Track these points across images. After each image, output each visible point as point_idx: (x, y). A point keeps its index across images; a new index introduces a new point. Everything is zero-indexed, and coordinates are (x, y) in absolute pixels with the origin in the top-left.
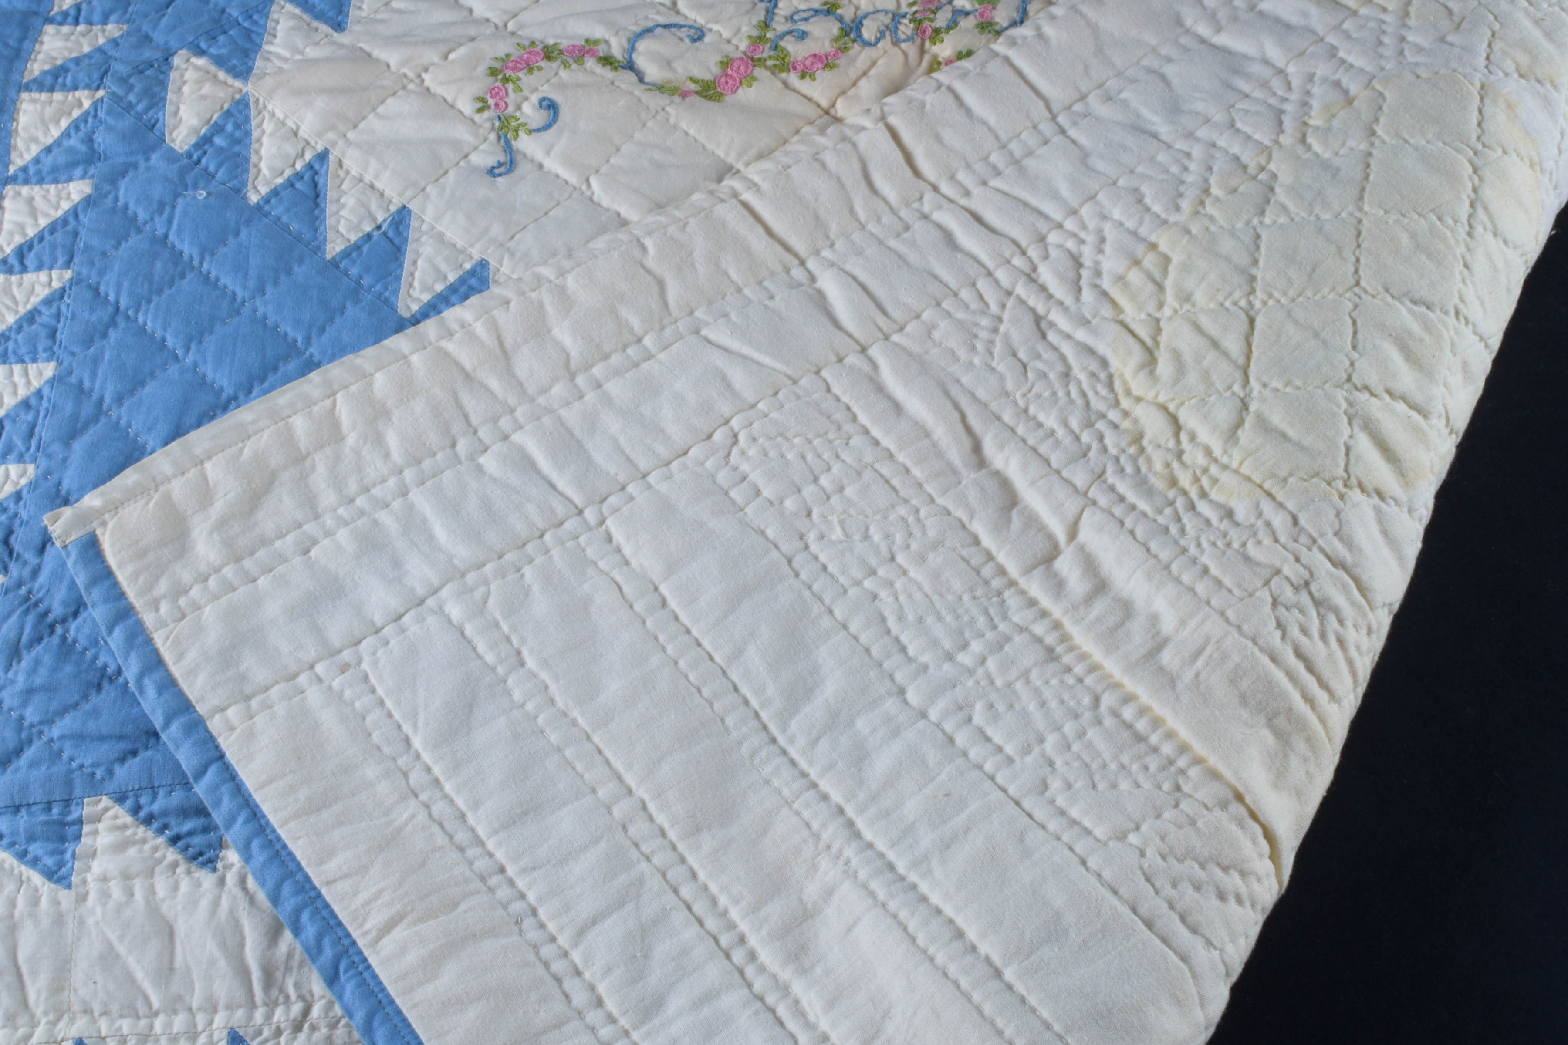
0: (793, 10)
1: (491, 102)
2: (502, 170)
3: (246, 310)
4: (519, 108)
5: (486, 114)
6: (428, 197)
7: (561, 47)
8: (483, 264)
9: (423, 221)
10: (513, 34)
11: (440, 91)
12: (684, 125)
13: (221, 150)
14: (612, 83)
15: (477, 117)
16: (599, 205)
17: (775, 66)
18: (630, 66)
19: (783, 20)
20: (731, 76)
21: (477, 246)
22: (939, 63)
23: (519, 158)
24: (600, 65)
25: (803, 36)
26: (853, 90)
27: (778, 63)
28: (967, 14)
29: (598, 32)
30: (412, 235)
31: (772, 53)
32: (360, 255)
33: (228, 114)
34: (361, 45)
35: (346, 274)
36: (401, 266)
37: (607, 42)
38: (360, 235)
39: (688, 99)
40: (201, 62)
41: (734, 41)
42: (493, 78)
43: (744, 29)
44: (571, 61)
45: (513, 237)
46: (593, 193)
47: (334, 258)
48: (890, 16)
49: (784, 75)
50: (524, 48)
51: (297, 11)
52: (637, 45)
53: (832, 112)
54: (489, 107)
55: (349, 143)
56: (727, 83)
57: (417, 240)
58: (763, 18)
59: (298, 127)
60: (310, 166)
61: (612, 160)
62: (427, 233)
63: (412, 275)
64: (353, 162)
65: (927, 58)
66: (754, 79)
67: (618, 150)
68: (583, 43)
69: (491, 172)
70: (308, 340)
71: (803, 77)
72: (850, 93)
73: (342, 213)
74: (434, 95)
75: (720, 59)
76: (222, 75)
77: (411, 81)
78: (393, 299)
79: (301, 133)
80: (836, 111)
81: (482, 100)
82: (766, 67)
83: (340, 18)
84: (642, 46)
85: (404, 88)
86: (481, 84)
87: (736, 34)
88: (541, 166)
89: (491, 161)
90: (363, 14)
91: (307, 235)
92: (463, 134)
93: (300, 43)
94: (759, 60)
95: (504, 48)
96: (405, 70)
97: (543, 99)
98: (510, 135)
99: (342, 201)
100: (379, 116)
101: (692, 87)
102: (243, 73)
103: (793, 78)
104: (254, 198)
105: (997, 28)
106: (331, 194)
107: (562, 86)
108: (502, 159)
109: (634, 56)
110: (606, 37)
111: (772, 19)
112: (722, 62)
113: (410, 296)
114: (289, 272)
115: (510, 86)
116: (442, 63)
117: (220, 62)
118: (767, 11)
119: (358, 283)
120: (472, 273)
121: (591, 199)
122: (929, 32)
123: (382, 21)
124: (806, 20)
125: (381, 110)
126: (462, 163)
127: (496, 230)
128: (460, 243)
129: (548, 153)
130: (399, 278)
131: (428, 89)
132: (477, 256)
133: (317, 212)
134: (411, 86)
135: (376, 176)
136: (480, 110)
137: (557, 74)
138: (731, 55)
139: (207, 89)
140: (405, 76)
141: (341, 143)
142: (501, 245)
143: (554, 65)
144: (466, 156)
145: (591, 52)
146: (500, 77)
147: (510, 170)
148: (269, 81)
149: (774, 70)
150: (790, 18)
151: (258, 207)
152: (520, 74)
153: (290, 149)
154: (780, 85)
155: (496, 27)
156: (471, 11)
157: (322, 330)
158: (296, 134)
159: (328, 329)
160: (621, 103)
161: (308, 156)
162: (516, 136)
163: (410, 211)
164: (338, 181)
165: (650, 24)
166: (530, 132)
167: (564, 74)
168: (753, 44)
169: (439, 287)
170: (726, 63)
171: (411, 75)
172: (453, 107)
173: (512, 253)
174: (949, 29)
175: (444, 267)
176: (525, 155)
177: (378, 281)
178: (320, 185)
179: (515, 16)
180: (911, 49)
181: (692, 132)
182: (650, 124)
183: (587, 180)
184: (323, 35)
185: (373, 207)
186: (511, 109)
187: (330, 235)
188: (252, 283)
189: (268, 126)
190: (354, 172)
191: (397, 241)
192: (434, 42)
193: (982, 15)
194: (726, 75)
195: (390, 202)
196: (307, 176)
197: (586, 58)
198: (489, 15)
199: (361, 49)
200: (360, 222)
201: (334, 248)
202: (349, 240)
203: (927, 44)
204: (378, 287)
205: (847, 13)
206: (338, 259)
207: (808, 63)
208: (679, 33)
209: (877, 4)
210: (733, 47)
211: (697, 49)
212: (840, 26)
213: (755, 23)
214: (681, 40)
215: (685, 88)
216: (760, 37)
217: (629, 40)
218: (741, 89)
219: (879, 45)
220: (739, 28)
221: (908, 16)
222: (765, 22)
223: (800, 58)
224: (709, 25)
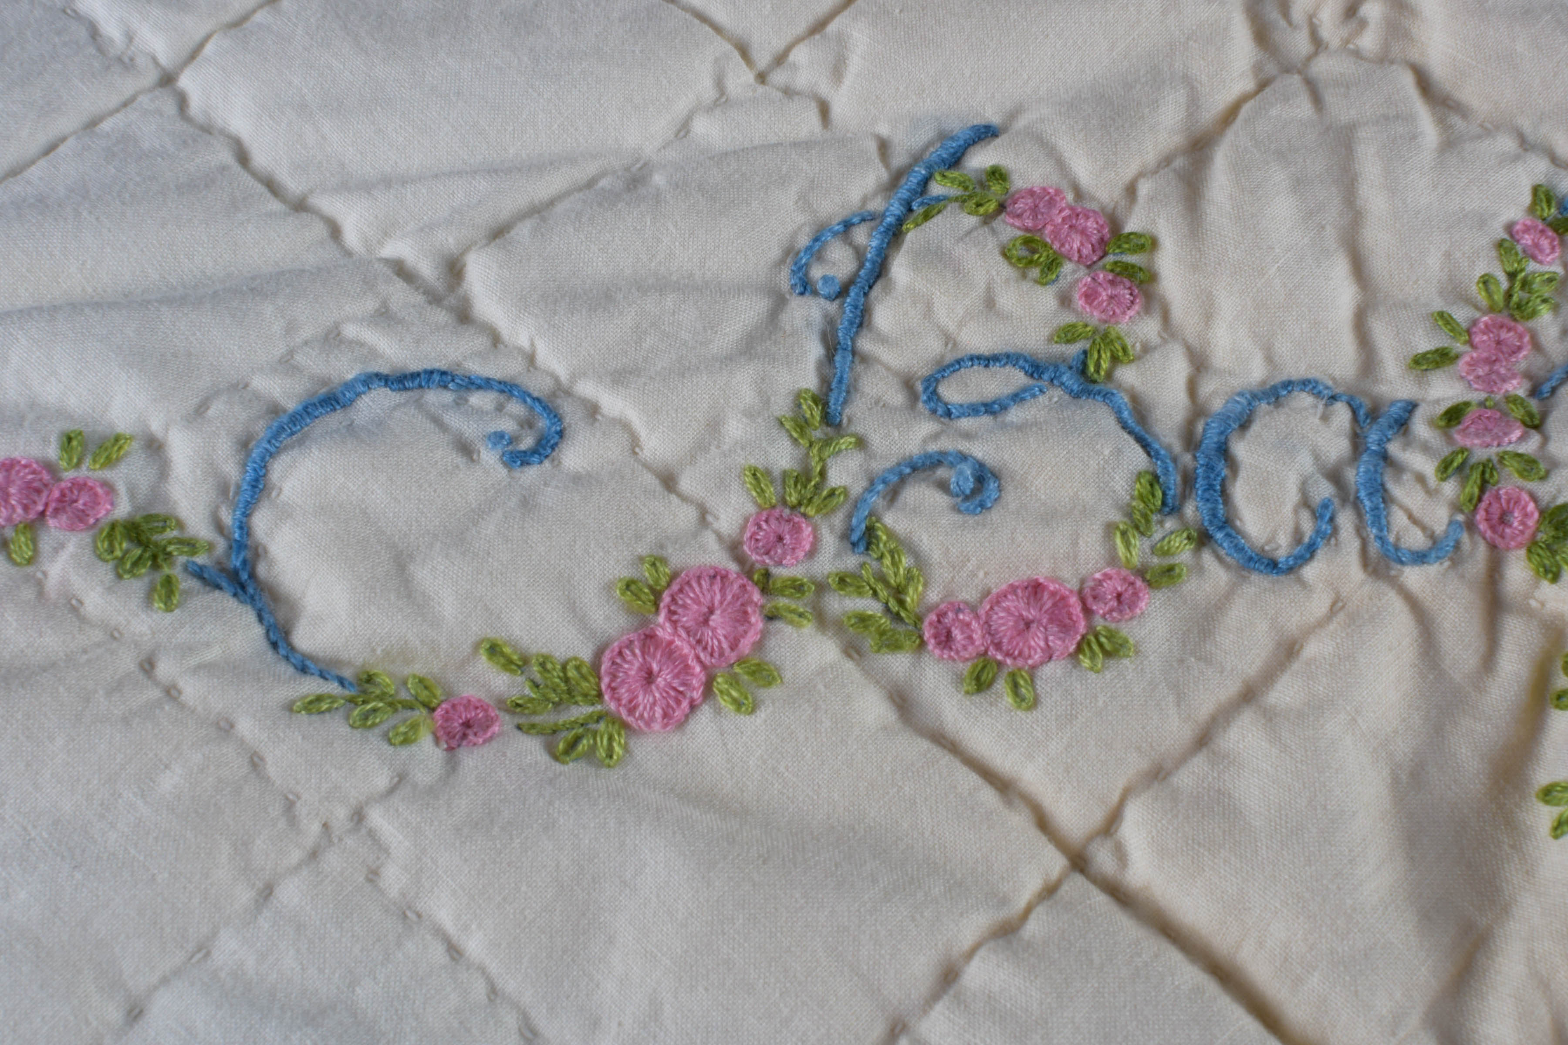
0: (935, 347)
12: (445, 909)
14: (148, 666)
17: (863, 620)
18: (241, 572)
19: (897, 398)
20: (670, 652)
24: (105, 572)
25: (981, 486)
26: (1199, 763)
27: (871, 607)
29: (126, 400)
31: (851, 561)
39: (473, 759)
41: (689, 483)
43: (736, 426)
48: (1342, 415)
49: (898, 663)
52: (277, 469)
53: (1104, 860)
56: (649, 677)
58: (810, 381)
65: (1519, 637)
66: (764, 674)
68: (52, 452)
71: (979, 682)
75: (627, 573)
80: (1121, 855)
82: (822, 620)
84: (298, 475)
87: (700, 448)
94: (797, 587)
101: (500, 683)
103: (936, 681)
109: (261, 521)
110: (156, 426)
111: (851, 390)
112: (629, 585)
118: (831, 345)
122: (1524, 520)
124: (993, 408)
138: (677, 558)
149: (859, 638)
150: (924, 392)
154: (874, 708)
160: (170, 780)
165: (344, 369)
168: (767, 511)
170: (652, 589)
180: (1449, 597)
182: (291, 892)
194: (649, 638)
197: (54, 530)
203: (1521, 571)
205: (1162, 385)
207: (1003, 623)
208: (454, 420)
209: (1284, 348)
210: (686, 516)
211: (527, 504)
212: (1137, 458)
213: (782, 406)
214: (466, 449)
215: (469, 691)
216: (802, 477)
217: (244, 444)
218: (705, 714)
219: (1310, 572)
220: (714, 426)
221: (1420, 428)
222: (821, 400)
223: (968, 594)
224: (587, 388)
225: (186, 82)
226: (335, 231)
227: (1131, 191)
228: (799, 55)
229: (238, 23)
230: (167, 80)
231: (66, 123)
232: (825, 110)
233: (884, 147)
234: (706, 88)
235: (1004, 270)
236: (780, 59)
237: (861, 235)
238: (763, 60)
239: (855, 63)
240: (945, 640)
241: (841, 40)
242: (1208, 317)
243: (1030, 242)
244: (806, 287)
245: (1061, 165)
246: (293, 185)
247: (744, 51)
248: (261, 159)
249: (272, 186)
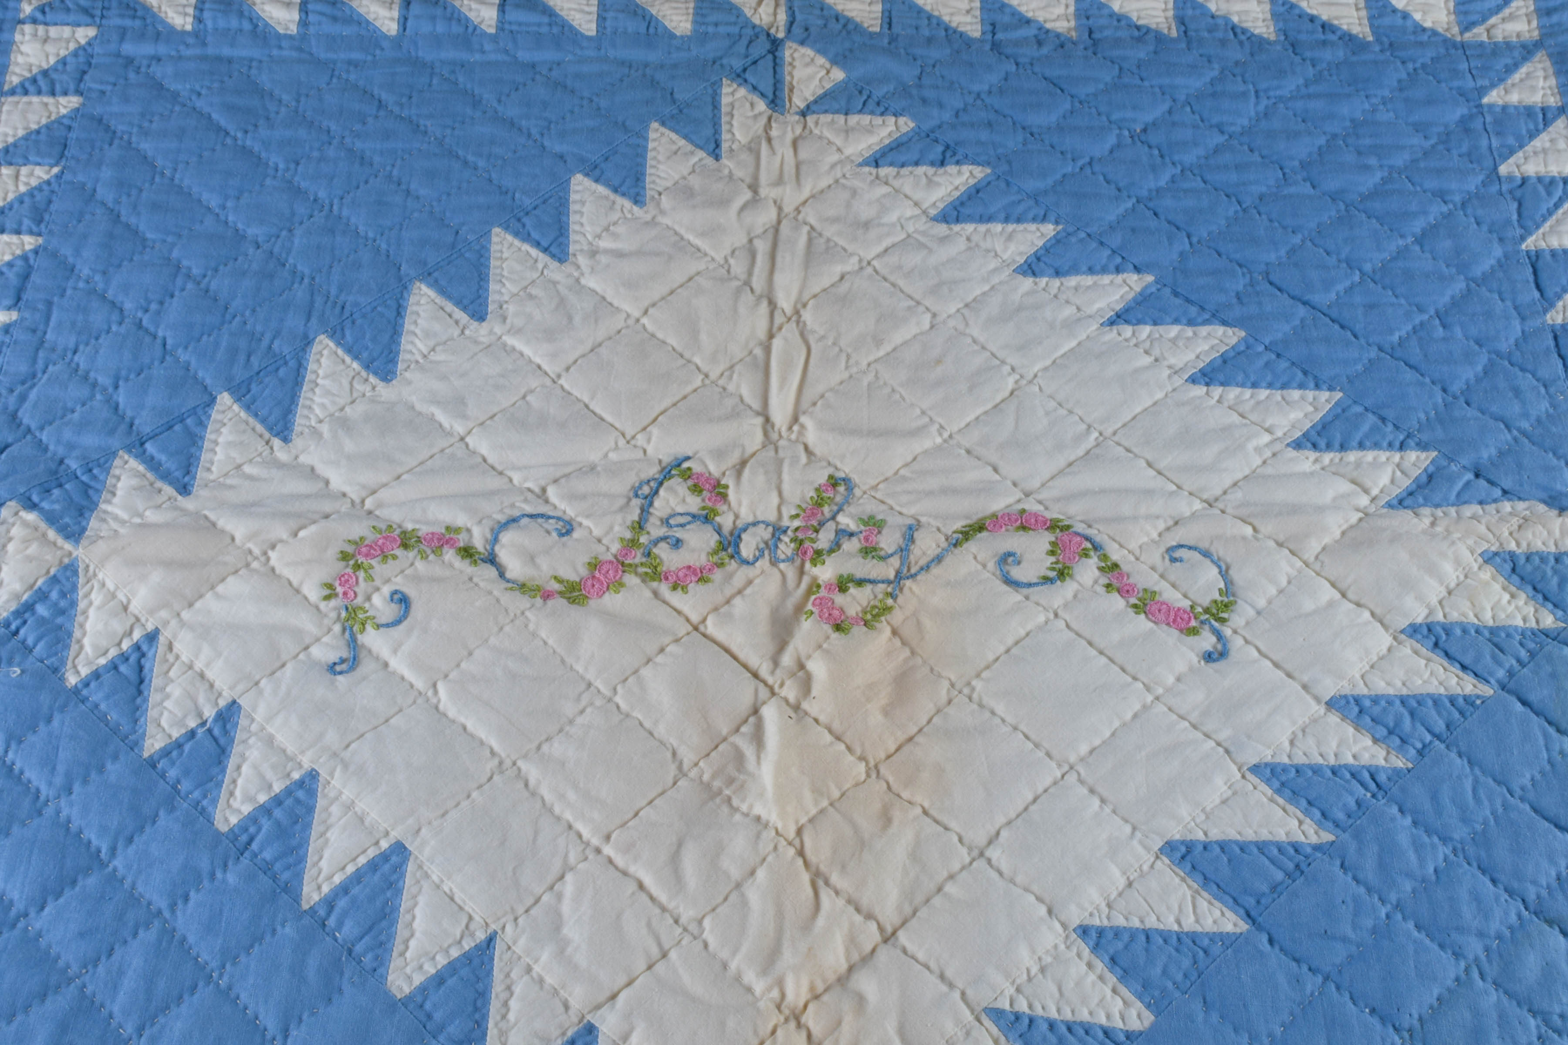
0: (669, 511)
1: (340, 590)
2: (344, 667)
3: (49, 811)
4: (368, 598)
5: (333, 603)
6: (261, 692)
7: (420, 534)
8: (313, 775)
9: (253, 720)
10: (370, 513)
11: (286, 572)
12: (543, 634)
13: (42, 621)
14: (471, 579)
15: (323, 605)
16: (445, 715)
17: (646, 574)
18: (491, 560)
19: (658, 523)
20: (599, 580)
21: (309, 754)
22: (819, 586)
23: (363, 654)
24: (459, 558)
25: (678, 543)
26: (726, 608)
27: (649, 571)
28: (851, 535)
29: (461, 519)
30: (239, 736)
31: (644, 560)
32: (181, 754)
33: (54, 580)
34: (206, 512)
35: (163, 776)
36: (223, 771)
37: (469, 531)
38: (183, 731)
39: (550, 603)
40: (31, 517)
41: (604, 541)
42: (343, 563)
43: (617, 528)
44: (429, 551)
45: (348, 746)
46: (439, 701)
47: (151, 757)
48: (770, 529)
49: (655, 584)
50: (380, 532)
51: (141, 468)
52: (501, 536)
53: (702, 628)
54: (336, 595)
55: (182, 624)
56: (593, 586)
57: (244, 741)
58: (636, 518)
59: (129, 601)
60: (137, 647)
61: (464, 665)
62: (256, 734)
63: (234, 782)
64: (184, 647)
65: (806, 580)
66: (622, 585)
67: (470, 654)
68: (443, 531)
69: (332, 669)
70: (113, 850)
71: (674, 588)
72: (722, 610)
73: (166, 704)
74: (279, 577)
75: (588, 561)
76: (52, 534)
77: (256, 558)
78: (210, 809)
79: (131, 608)
80: (705, 626)
81: (330, 586)
82: (636, 573)
83: (186, 479)
84: (506, 537)
85: (248, 565)
86: (331, 568)
87: (607, 533)
88: (386, 665)
89: (333, 656)
90: (212, 477)
91: (125, 728)
92: (307, 623)
93: (140, 506)
94: (630, 565)
95: (359, 529)
96: (250, 545)
97: (395, 592)
98: (356, 628)
99: (168, 689)
100: (218, 596)
101: (556, 586)
102: (75, 534)
103: (664, 589)
104: (72, 680)
105: (882, 553)
106: (156, 682)
107: (417, 579)
108: (345, 655)
109: (497, 548)
110: (469, 526)
111: (647, 520)
112: (589, 564)
113: (229, 806)
114: (101, 769)
115: (361, 574)
116: (291, 540)
117: (51, 519)
118: (642, 510)
119: (174, 787)
120: (300, 784)
121: (437, 708)
122: (810, 553)
123: (231, 487)
124: (682, 526)
125: (220, 588)
126: (302, 656)
127: (332, 738)
128: (291, 749)
129: (395, 651)
130: (219, 785)
131: (273, 570)
132: (307, 765)
133: (139, 701)
134: (255, 565)
135: (208, 665)
136: (327, 598)
137: (412, 564)
138: (601, 558)
139: (33, 549)
140: (250, 552)
141: (174, 623)
142: (335, 755)
143: (411, 554)
144: (307, 648)
145: (450, 542)
146: (352, 562)
147: (352, 668)
148: (101, 547)
149: (645, 578)
150: (666, 522)
151: (76, 691)
152: (373, 562)
153: (118, 626)
154: (648, 594)
155: (353, 502)
156: (327, 483)
157: (130, 840)
158: (125, 608)
159: (136, 839)
160: (477, 604)
161: (137, 635)
162: (363, 630)
163: (240, 707)
164: (165, 667)
165: (516, 513)
166: (378, 626)
167: (420, 565)
168: (624, 548)
169: (262, 798)
170: (595, 565)
171: (257, 551)
172: (298, 591)
173: (346, 766)
174: (831, 551)
175: (270, 775)
176: (370, 651)
177: (196, 788)
178: (146, 670)
179: (374, 492)
180: (790, 571)
181: (550, 642)
182: (507, 629)
183: (434, 685)
184: (166, 498)
185: (201, 700)
186: (359, 600)
187: (151, 729)
188: (59, 780)
189: (97, 598)
190: (184, 658)
191: (222, 741)
192: (286, 516)
193: (866, 539)
194: (594, 577)
195: (220, 695)
196: (133, 659)
197: (446, 548)
198: (347, 489)
199: (206, 517)
200: (185, 716)
201: (153, 744)
202: (170, 736)
203: (808, 565)
204: (196, 794)
205: (726, 521)
206: (156, 757)
207: (681, 574)
208: (546, 526)
209: (758, 513)
210: (603, 549)
211: (564, 545)
212: (716, 537)
213: (629, 523)
214: (548, 532)
215: (549, 588)
216: (633, 541)
217: (492, 530)
218: (607, 594)
219: (758, 564)
220: (611, 528)
221: (789, 533)
222: (639, 523)
223: (673, 569)
224: (579, 519)
225: (468, 439)
226: (511, 480)
227: (724, 474)
228: (639, 436)
229: (482, 424)
230: (462, 439)
231: (435, 450)
232: (645, 452)
233: (660, 461)
234: (613, 445)
235: (688, 492)
236: (633, 437)
237: (652, 484)
238: (628, 437)
239: (654, 439)
240: (667, 579)
241: (650, 433)
242: (740, 505)
243: (695, 486)
244: (637, 496)
245: (706, 466)
246: (500, 468)
247: (623, 435)
248: (490, 460)
249: (493, 468)
